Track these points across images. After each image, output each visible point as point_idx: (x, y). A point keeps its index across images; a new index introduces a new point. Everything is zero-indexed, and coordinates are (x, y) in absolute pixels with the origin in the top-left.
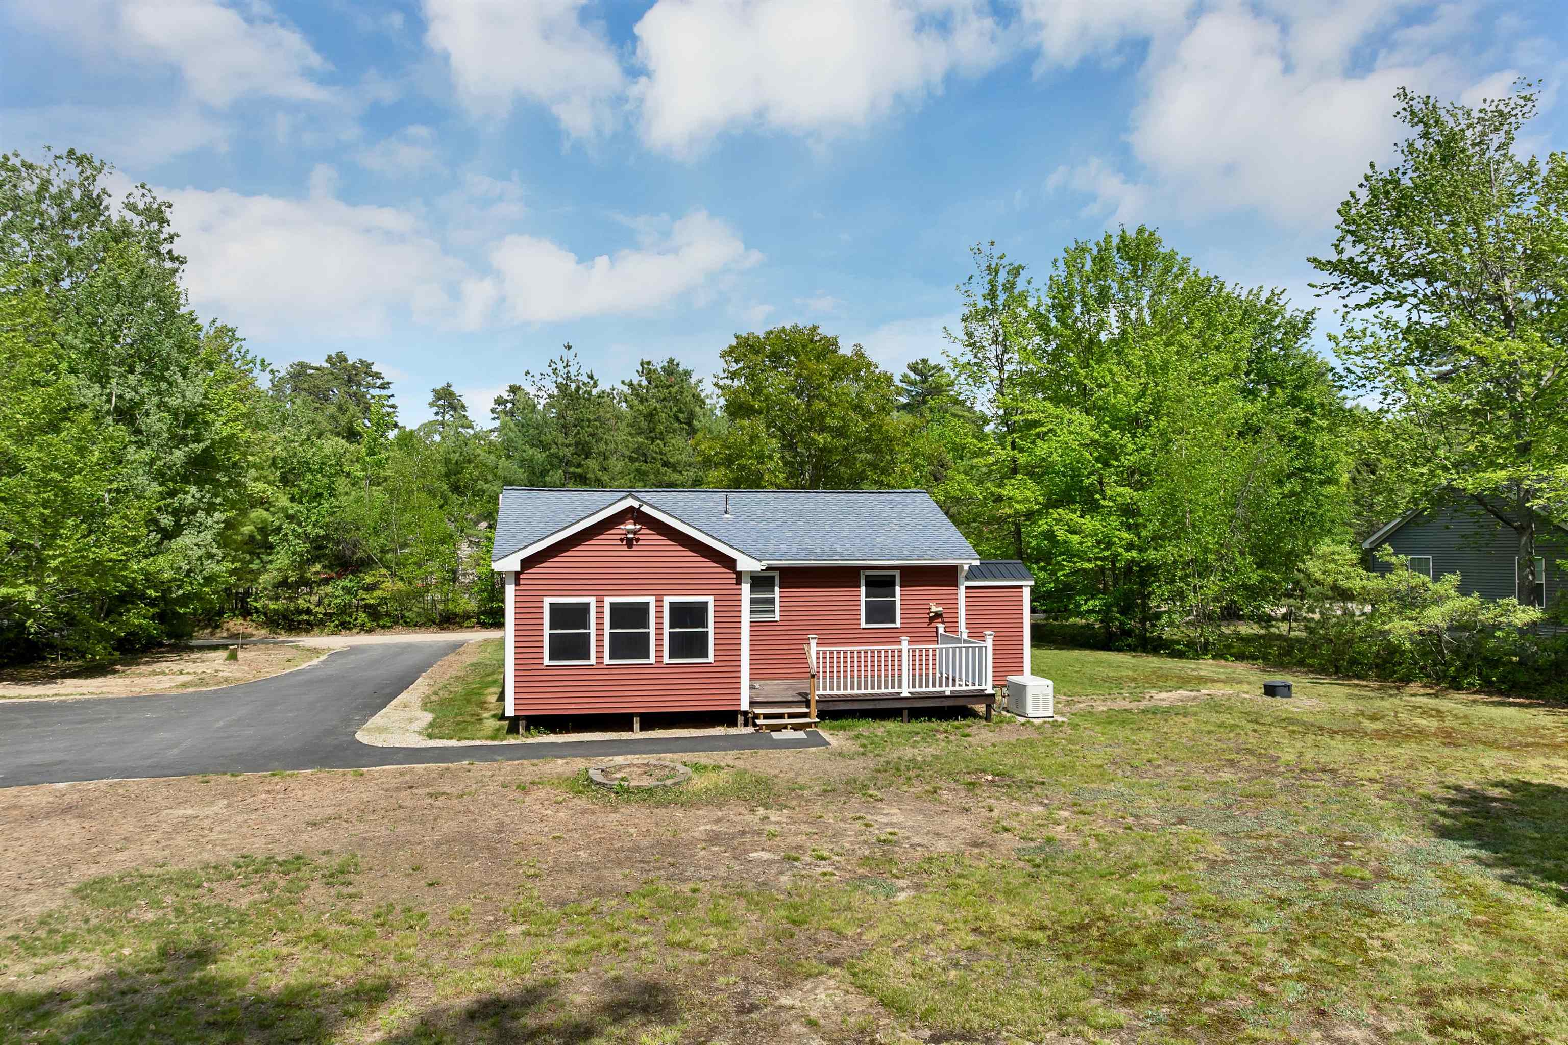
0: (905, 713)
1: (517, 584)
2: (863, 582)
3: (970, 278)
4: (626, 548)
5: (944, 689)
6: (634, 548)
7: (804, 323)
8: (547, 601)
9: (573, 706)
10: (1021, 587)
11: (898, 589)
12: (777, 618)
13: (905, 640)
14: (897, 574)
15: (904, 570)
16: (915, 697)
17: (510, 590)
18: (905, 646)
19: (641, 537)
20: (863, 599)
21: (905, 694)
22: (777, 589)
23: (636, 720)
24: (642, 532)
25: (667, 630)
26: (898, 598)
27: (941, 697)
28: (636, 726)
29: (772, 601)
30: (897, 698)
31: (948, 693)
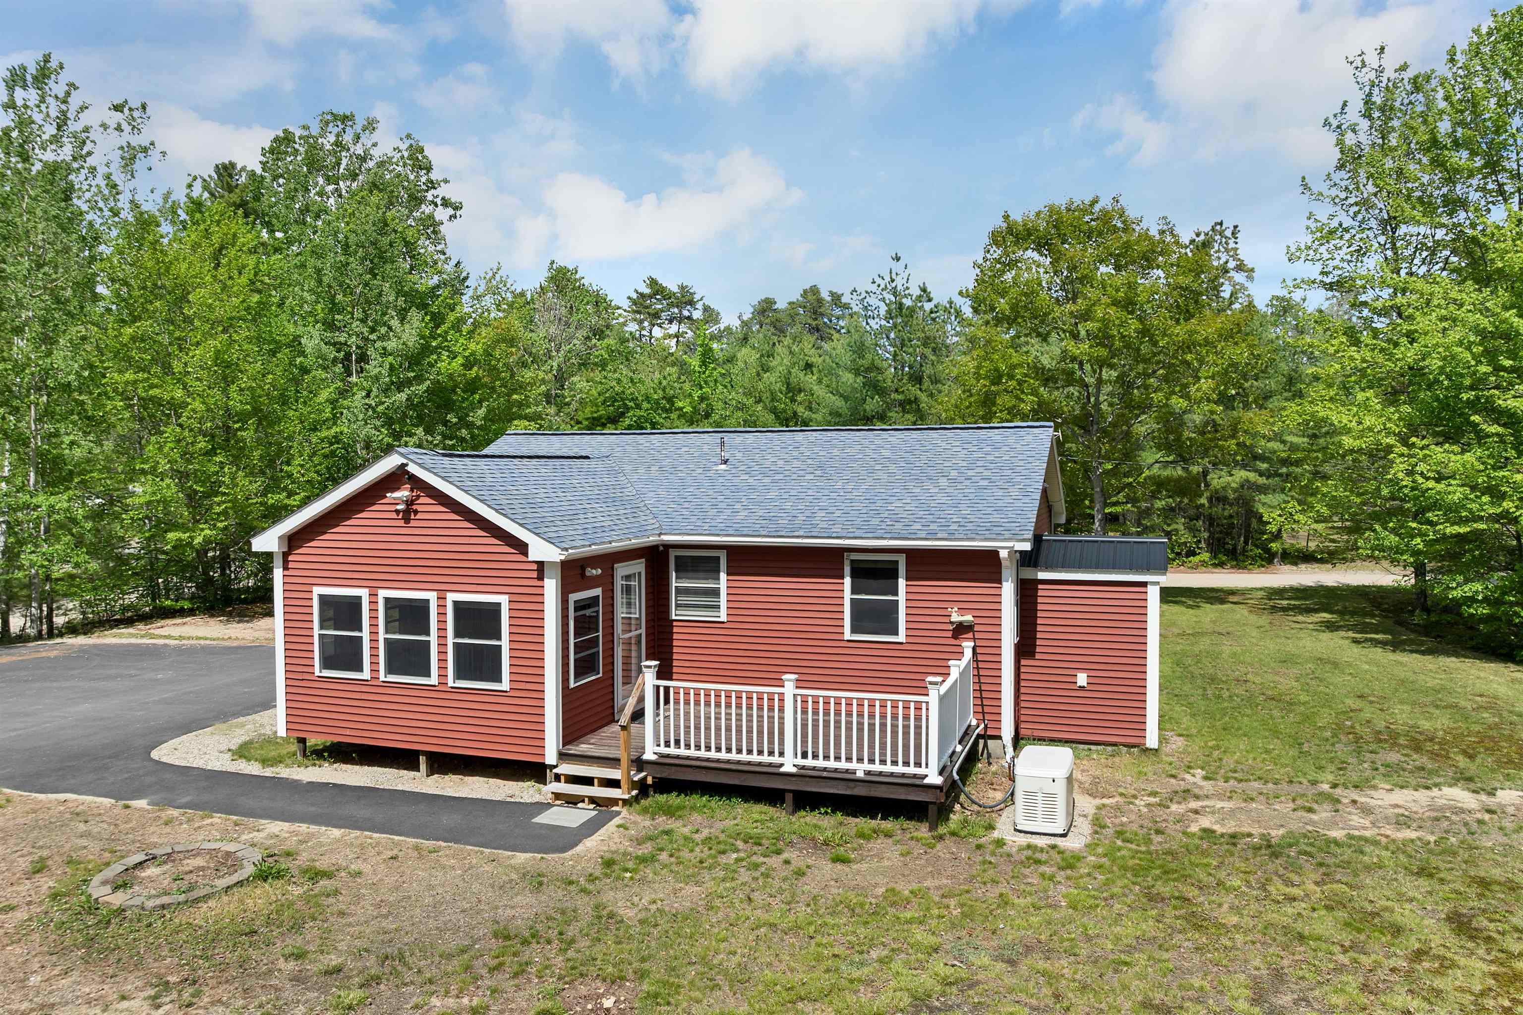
0: (789, 797)
1: (285, 568)
2: (847, 570)
3: (1345, 104)
4: (402, 523)
5: (853, 765)
6: (412, 524)
7: (1081, 197)
8: (318, 591)
9: (348, 732)
10: (1144, 584)
11: (902, 583)
12: (723, 617)
13: (789, 679)
14: (902, 560)
15: (912, 554)
16: (803, 774)
17: (278, 574)
18: (789, 689)
19: (419, 508)
20: (848, 595)
21: (788, 768)
22: (723, 576)
23: (422, 759)
24: (422, 500)
25: (451, 640)
26: (902, 597)
27: (847, 778)
28: (423, 767)
29: (716, 593)
30: (773, 772)
31: (860, 774)
